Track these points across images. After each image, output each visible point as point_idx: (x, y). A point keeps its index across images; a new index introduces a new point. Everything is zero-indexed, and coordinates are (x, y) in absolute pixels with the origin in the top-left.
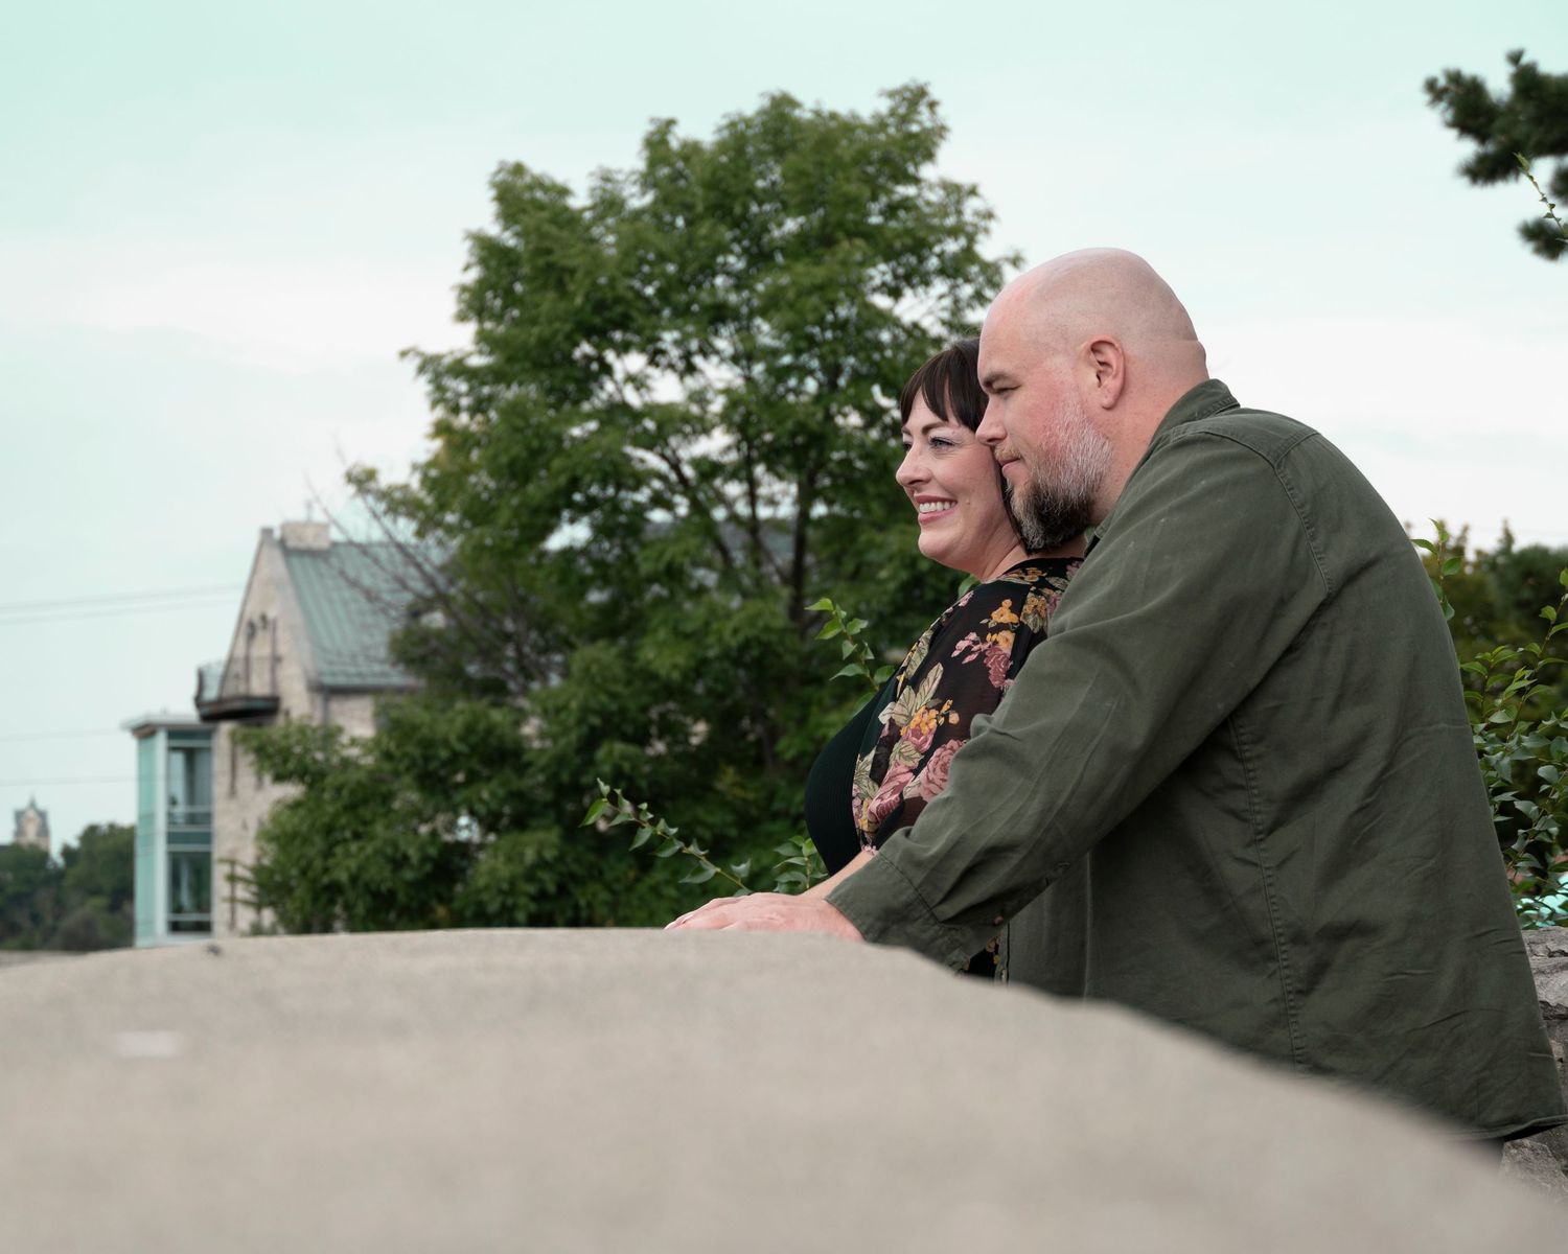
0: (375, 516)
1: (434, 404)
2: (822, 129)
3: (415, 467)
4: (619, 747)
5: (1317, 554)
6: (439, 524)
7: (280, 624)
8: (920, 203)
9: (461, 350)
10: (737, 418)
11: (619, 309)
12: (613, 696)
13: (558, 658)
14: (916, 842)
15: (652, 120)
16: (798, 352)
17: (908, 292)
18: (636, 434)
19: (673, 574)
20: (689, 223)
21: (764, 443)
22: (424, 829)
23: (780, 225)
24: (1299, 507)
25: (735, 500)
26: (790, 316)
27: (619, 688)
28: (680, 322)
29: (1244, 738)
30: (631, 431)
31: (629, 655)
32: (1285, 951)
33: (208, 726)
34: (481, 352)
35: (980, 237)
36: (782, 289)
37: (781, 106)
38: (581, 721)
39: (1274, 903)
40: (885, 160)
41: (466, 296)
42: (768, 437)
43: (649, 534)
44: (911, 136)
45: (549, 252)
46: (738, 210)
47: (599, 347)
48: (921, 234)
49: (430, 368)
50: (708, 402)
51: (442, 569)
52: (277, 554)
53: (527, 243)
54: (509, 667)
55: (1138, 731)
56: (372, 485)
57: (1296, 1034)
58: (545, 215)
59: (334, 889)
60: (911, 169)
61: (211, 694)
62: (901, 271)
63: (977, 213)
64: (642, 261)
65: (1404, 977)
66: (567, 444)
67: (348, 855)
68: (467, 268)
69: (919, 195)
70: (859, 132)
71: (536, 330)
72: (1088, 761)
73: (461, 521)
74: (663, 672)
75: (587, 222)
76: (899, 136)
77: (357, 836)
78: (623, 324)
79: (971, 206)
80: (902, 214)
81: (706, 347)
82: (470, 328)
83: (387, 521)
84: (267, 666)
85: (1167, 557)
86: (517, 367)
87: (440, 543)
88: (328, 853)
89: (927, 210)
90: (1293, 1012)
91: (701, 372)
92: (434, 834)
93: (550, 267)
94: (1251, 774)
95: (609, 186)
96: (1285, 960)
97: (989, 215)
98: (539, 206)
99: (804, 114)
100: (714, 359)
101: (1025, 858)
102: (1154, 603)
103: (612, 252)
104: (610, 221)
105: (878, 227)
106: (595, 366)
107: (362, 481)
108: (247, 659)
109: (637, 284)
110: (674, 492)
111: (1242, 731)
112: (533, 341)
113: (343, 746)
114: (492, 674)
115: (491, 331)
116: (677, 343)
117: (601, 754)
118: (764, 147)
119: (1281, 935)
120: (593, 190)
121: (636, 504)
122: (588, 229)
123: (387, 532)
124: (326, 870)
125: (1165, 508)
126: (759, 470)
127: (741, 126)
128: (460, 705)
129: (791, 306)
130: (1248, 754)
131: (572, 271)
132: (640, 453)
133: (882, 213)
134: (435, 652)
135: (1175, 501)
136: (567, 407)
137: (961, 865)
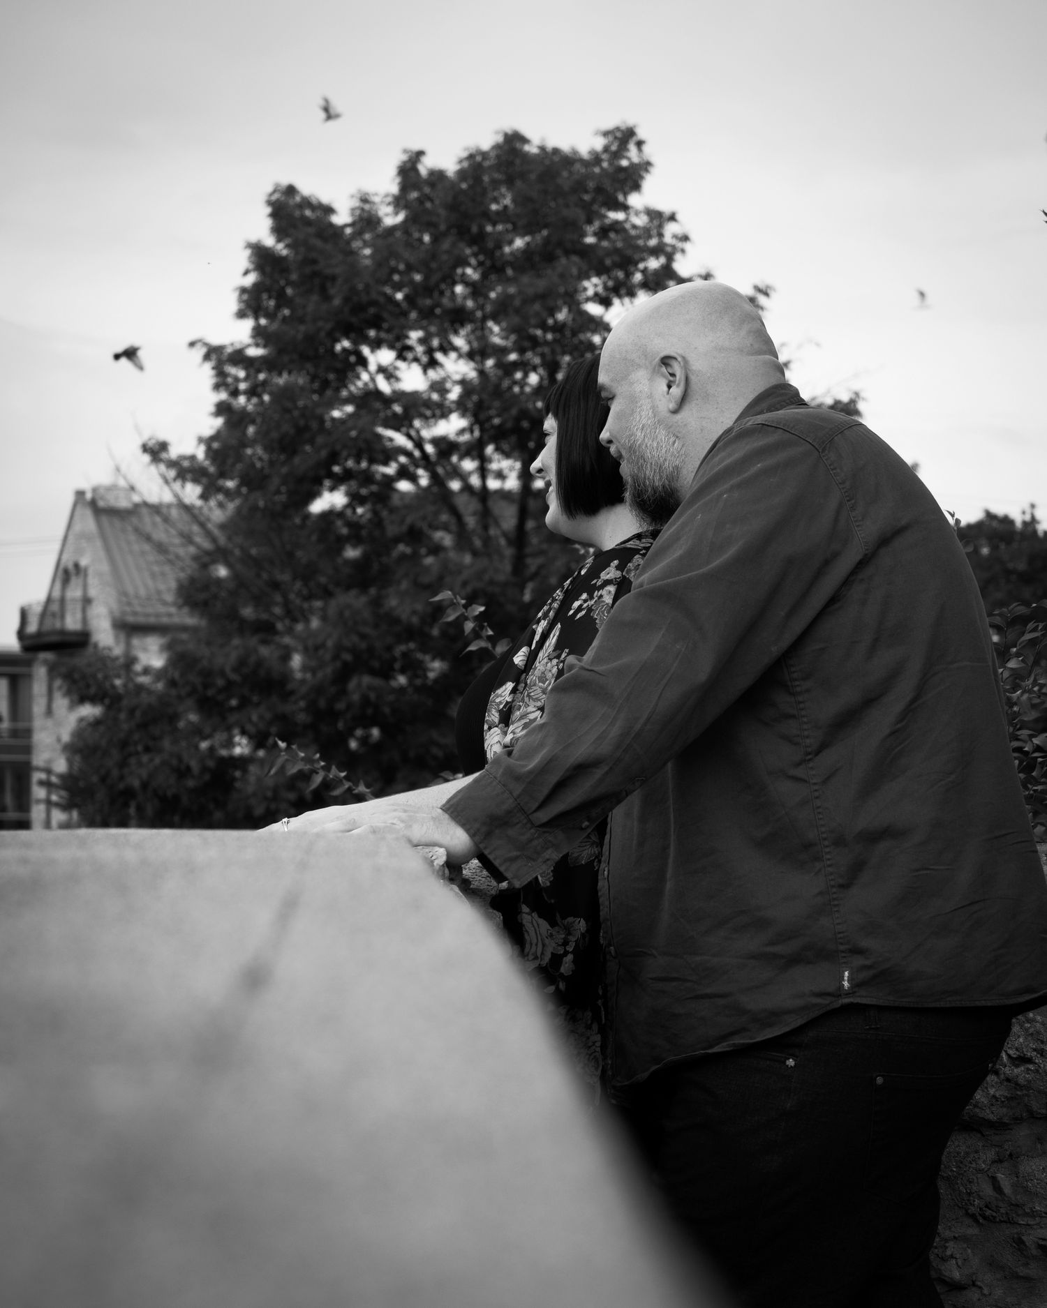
0: (166, 482)
1: (217, 387)
2: (547, 162)
3: (201, 440)
4: (367, 680)
5: (856, 521)
6: (220, 489)
7: (90, 572)
8: (628, 226)
9: (241, 343)
10: (470, 405)
11: (372, 310)
12: (363, 637)
13: (318, 604)
14: (516, 760)
15: (405, 151)
16: (522, 351)
17: (616, 301)
18: (387, 417)
19: (415, 535)
20: (435, 240)
21: (493, 427)
22: (204, 745)
23: (511, 242)
24: (840, 483)
25: (470, 473)
26: (516, 320)
27: (367, 630)
28: (425, 323)
29: (795, 675)
30: (382, 415)
31: (376, 603)
32: (829, 852)
33: (29, 656)
34: (257, 345)
35: (678, 256)
36: (511, 297)
37: (513, 141)
38: (336, 657)
39: (819, 813)
40: (599, 190)
41: (245, 297)
42: (496, 421)
43: (396, 501)
44: (622, 169)
45: (314, 262)
46: (475, 229)
47: (356, 343)
48: (629, 252)
49: (214, 357)
50: (447, 391)
51: (222, 527)
52: (88, 513)
53: (296, 253)
54: (278, 610)
55: (703, 669)
56: (164, 455)
57: (838, 921)
58: (311, 230)
59: (129, 794)
60: (621, 198)
61: (32, 628)
62: (610, 284)
63: (675, 236)
64: (394, 270)
65: (928, 872)
66: (328, 424)
67: (140, 764)
68: (246, 273)
69: (627, 220)
70: (577, 166)
71: (302, 328)
72: (661, 694)
73: (239, 487)
74: (404, 617)
75: (348, 237)
76: (611, 170)
77: (147, 749)
78: (376, 323)
79: (670, 230)
80: (612, 235)
81: (445, 345)
82: (248, 325)
83: (177, 486)
84: (79, 606)
85: (728, 526)
86: (286, 358)
87: (221, 505)
88: (123, 764)
89: (633, 232)
90: (836, 902)
91: (441, 365)
92: (212, 749)
93: (315, 274)
94: (802, 706)
95: (367, 207)
96: (829, 859)
97: (685, 238)
98: (307, 222)
99: (532, 149)
100: (453, 355)
101: (607, 773)
102: (716, 563)
103: (367, 262)
104: (367, 236)
105: (590, 246)
106: (353, 359)
107: (156, 451)
108: (62, 600)
109: (388, 290)
110: (417, 466)
111: (793, 669)
112: (300, 337)
113: (138, 674)
114: (264, 616)
115: (265, 327)
116: (422, 341)
117: (352, 685)
118: (497, 176)
119: (825, 839)
120: (353, 210)
121: (385, 476)
122: (348, 242)
123: (176, 496)
124: (122, 778)
125: (727, 486)
126: (490, 449)
127: (479, 158)
128: (236, 641)
129: (517, 311)
130: (798, 689)
131: (333, 278)
132: (390, 433)
133: (595, 234)
134: (215, 597)
135: (736, 480)
136: (329, 393)
137: (553, 779)
